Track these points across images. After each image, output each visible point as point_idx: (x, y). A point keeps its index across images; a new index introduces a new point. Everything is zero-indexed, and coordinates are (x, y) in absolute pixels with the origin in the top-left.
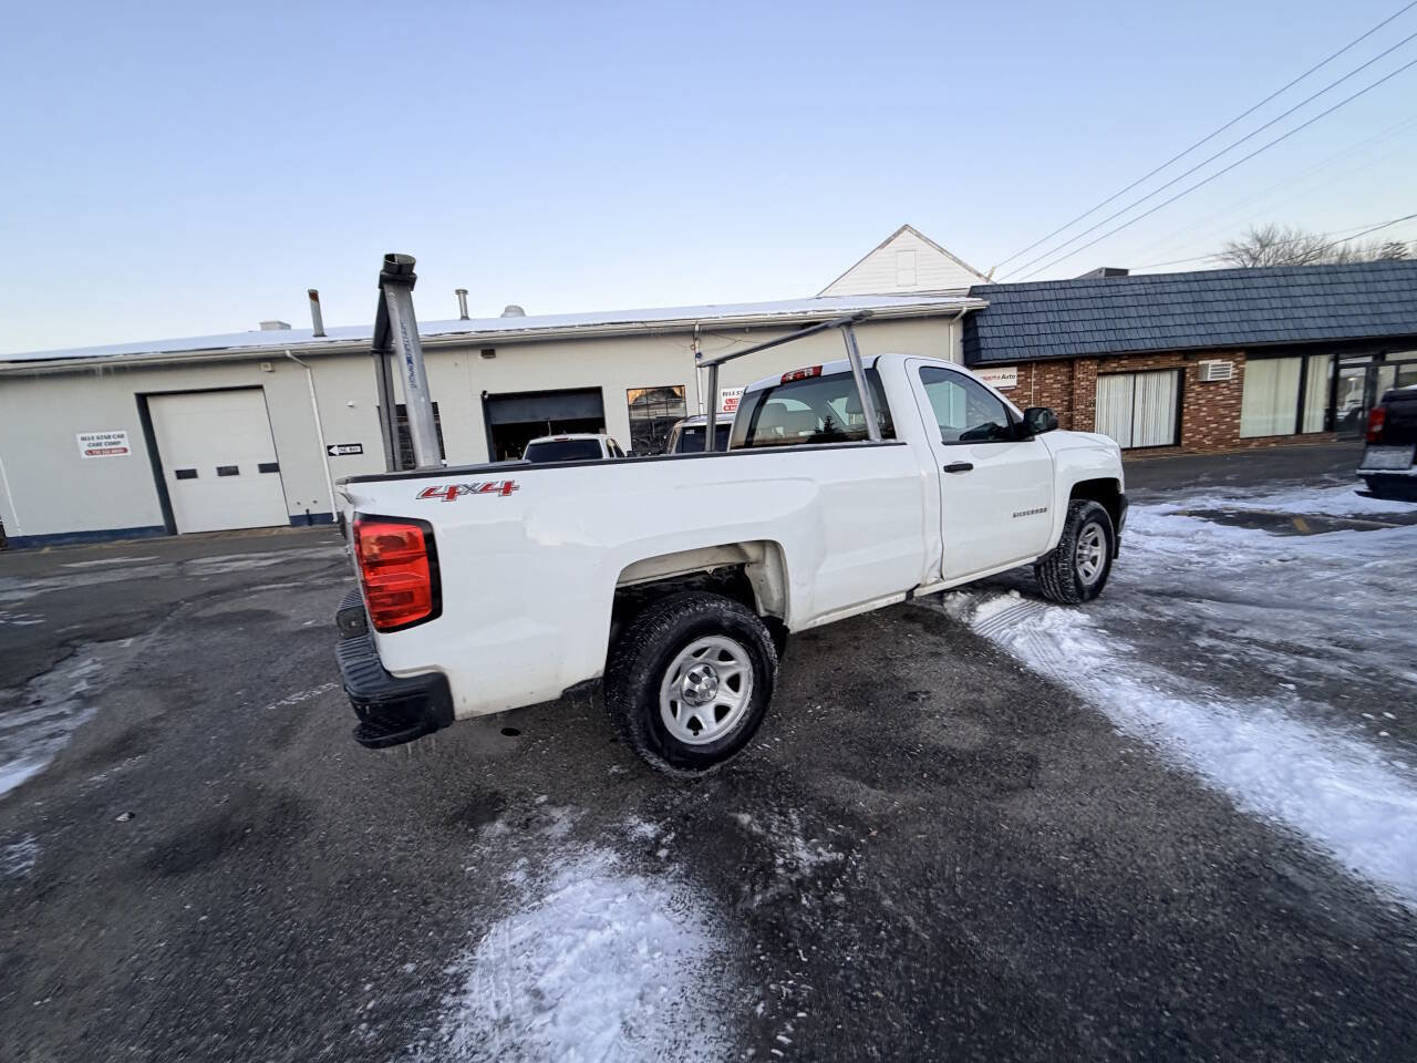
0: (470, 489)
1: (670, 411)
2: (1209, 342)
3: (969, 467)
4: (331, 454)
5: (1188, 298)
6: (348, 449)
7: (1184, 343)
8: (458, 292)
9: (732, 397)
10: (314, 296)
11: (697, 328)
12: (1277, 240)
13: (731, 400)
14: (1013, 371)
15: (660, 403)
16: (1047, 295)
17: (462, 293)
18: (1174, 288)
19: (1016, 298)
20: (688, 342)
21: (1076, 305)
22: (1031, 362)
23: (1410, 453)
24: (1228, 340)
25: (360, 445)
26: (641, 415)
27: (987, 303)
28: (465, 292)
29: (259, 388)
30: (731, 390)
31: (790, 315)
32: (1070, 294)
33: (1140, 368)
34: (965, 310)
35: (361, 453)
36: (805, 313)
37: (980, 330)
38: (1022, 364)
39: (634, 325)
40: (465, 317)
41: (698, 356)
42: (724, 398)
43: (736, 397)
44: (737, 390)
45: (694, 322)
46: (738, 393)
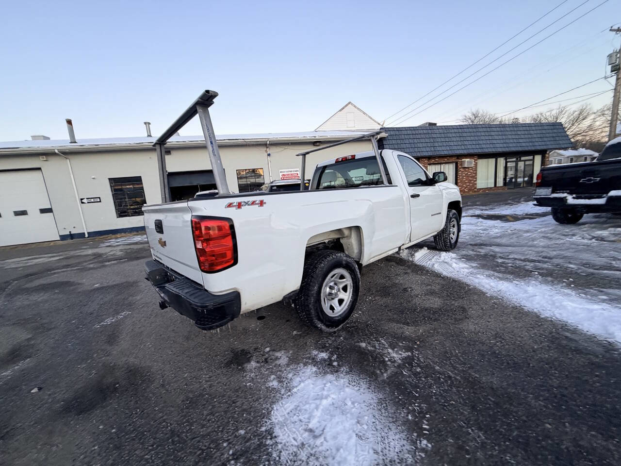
0: (247, 203)
1: (257, 180)
2: (465, 152)
3: (418, 196)
4: (82, 203)
5: (458, 135)
6: (92, 200)
7: (458, 152)
8: (145, 123)
9: (284, 173)
10: (69, 122)
11: (268, 142)
12: (480, 115)
13: (284, 175)
15: (252, 176)
16: (409, 132)
17: (147, 124)
18: (453, 131)
19: (397, 133)
20: (264, 149)
21: (419, 136)
23: (550, 190)
24: (472, 151)
25: (99, 198)
26: (243, 181)
27: (387, 135)
28: (149, 123)
29: (39, 169)
30: (284, 170)
31: (308, 138)
32: (417, 132)
33: (442, 162)
34: (379, 137)
35: (100, 201)
36: (315, 137)
37: (385, 146)
39: (239, 141)
40: (150, 136)
41: (269, 155)
42: (281, 174)
43: (286, 173)
44: (286, 170)
45: (267, 140)
46: (287, 172)
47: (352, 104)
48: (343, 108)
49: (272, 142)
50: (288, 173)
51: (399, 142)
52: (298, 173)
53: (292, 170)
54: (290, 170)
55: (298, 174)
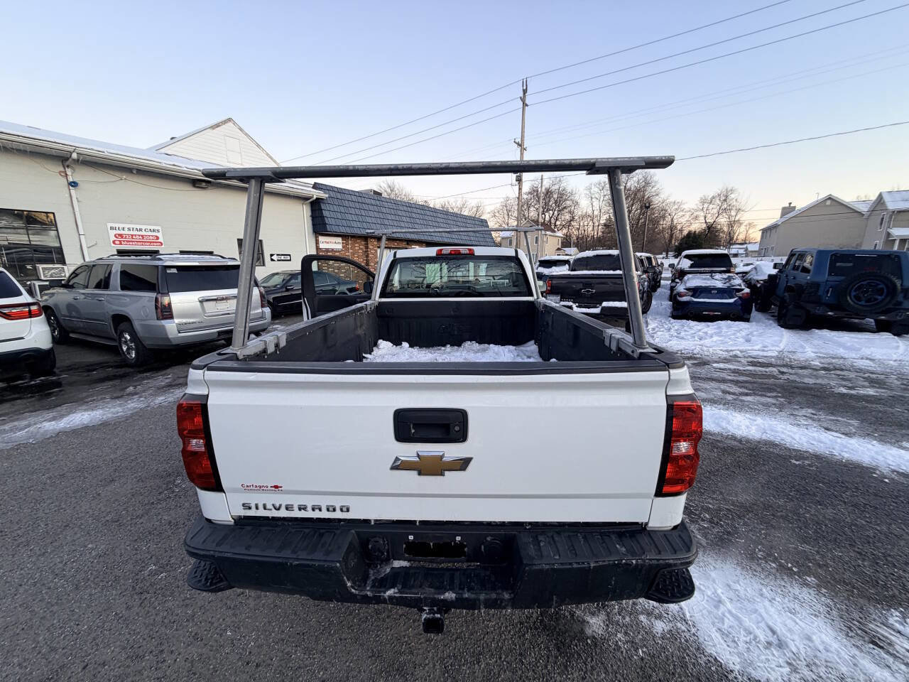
1: (34, 238)
9: (121, 232)
11: (75, 155)
12: (396, 189)
13: (121, 235)
14: (339, 240)
15: (16, 228)
16: (354, 198)
20: (58, 168)
21: (365, 207)
22: (348, 236)
24: (422, 238)
27: (327, 196)
30: (120, 226)
32: (363, 200)
33: (393, 246)
34: (315, 197)
37: (323, 211)
38: (344, 236)
41: (74, 184)
42: (112, 233)
43: (126, 232)
44: (127, 226)
45: (71, 149)
46: (129, 229)
47: (235, 123)
48: (217, 125)
49: (88, 158)
50: (131, 233)
51: (342, 209)
52: (159, 235)
53: (144, 227)
54: (138, 227)
55: (158, 238)
